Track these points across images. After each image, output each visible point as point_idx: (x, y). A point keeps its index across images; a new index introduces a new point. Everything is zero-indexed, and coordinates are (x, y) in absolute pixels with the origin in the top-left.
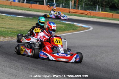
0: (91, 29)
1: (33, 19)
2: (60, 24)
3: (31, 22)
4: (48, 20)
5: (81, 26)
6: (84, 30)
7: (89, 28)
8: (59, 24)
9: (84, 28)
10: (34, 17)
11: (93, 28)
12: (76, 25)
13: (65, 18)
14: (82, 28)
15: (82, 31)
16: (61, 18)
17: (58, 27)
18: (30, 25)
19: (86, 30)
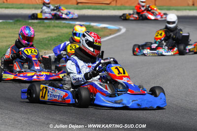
0: (123, 30)
1: (15, 24)
2: (66, 27)
3: (14, 30)
4: (43, 23)
5: (104, 28)
6: (110, 35)
7: (119, 30)
8: (63, 27)
9: (110, 30)
10: (16, 19)
11: (126, 28)
12: (94, 26)
13: (70, 16)
14: (108, 30)
15: (108, 36)
16: (64, 16)
17: (64, 33)
18: (13, 35)
19: (115, 33)
